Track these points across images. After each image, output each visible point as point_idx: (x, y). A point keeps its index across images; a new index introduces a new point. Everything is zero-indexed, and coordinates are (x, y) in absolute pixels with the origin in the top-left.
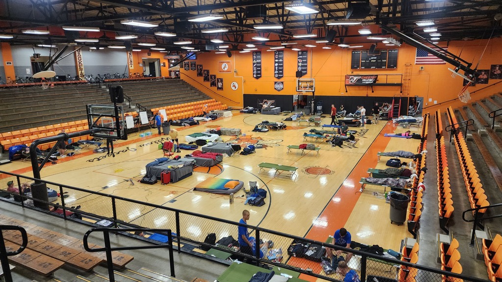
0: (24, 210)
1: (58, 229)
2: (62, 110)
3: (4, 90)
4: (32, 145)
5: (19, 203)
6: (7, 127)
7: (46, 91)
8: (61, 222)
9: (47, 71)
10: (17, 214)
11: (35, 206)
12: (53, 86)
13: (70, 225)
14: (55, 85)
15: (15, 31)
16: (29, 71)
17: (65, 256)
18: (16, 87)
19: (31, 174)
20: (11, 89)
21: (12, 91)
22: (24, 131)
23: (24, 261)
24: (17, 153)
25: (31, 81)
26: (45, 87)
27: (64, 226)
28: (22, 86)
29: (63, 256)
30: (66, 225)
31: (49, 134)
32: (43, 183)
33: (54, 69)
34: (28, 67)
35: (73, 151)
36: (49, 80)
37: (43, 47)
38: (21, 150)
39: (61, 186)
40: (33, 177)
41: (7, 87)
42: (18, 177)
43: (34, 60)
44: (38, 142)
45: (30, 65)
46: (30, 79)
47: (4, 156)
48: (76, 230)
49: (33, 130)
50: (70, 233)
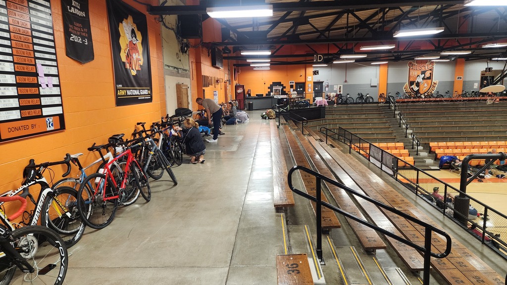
0: (444, 217)
1: (473, 249)
2: (501, 127)
3: (449, 103)
4: (465, 159)
5: (441, 210)
6: (444, 138)
7: (489, 106)
8: (478, 244)
9: (496, 85)
10: (438, 219)
11: (454, 217)
12: (498, 101)
13: (487, 251)
14: (500, 100)
15: (473, 46)
16: (476, 86)
17: (477, 281)
18: (460, 101)
19: (458, 186)
20: (455, 103)
21: (456, 105)
22: (458, 144)
23: (439, 266)
24: (447, 163)
25: (476, 95)
26: (489, 102)
27: (480, 249)
28: (467, 100)
29: (476, 280)
30: (483, 250)
31: (482, 150)
32: (467, 198)
33: (504, 83)
34: (476, 82)
35: (504, 174)
36: (495, 94)
37: (497, 61)
38: (452, 161)
39: (487, 208)
40: (459, 189)
41: (452, 101)
42: (446, 185)
43: (484, 74)
44: (472, 157)
45: (479, 79)
46: (476, 94)
47: (435, 163)
48: (493, 259)
49: (467, 144)
50: (485, 259)
